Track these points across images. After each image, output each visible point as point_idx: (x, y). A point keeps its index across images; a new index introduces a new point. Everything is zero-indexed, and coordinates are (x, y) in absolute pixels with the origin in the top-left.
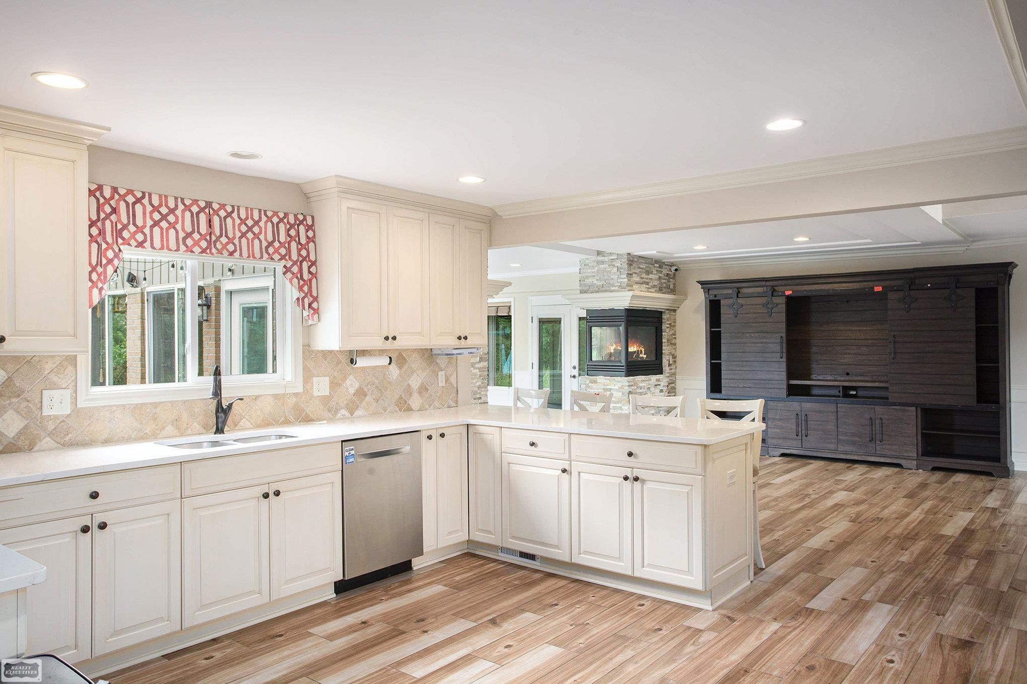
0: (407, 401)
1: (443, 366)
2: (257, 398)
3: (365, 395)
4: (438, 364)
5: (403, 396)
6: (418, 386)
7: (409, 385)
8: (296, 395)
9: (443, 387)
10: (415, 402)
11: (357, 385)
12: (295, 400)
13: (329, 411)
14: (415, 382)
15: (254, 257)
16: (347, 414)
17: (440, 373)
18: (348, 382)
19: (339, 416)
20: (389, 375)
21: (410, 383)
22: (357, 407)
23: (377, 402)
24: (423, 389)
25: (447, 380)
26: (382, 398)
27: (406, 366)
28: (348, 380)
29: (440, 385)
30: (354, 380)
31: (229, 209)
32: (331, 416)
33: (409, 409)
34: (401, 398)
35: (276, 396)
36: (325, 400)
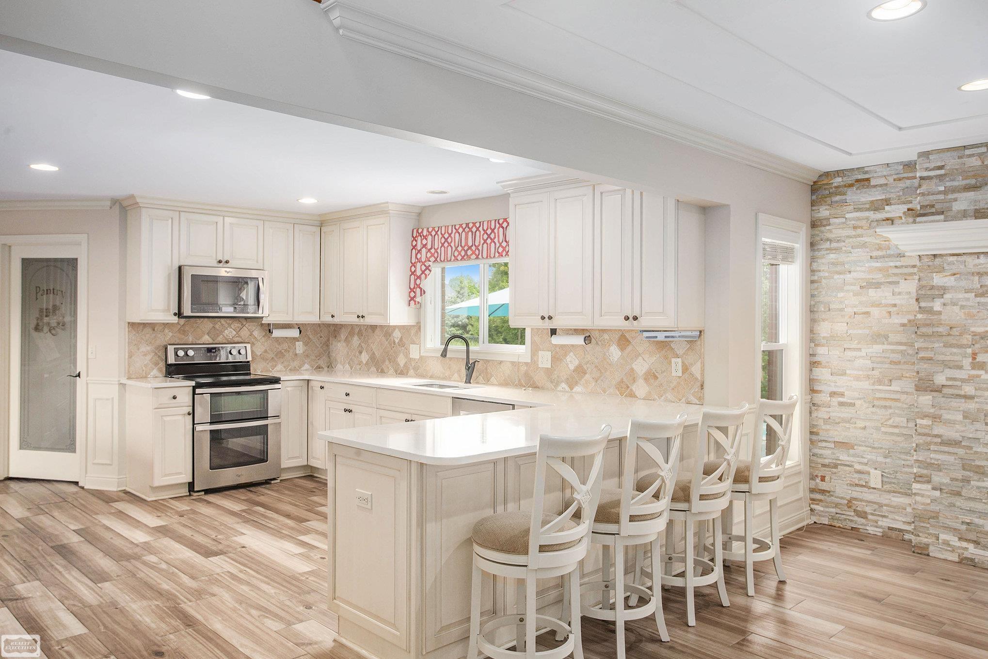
0: (629, 385)
1: (680, 352)
2: (501, 362)
3: (585, 373)
4: (673, 349)
5: (625, 380)
6: (643, 372)
7: (632, 370)
8: (526, 364)
9: (680, 377)
10: (641, 388)
11: (576, 363)
12: (525, 368)
13: (552, 382)
14: (641, 367)
15: (490, 257)
16: (567, 388)
17: (673, 360)
18: (568, 359)
19: (560, 388)
20: (610, 356)
21: (634, 366)
22: (576, 383)
23: (596, 381)
24: (651, 376)
25: (685, 369)
26: (602, 378)
27: (630, 348)
28: (568, 357)
29: (674, 374)
30: (574, 357)
31: (478, 225)
32: (553, 387)
33: (632, 395)
34: (622, 381)
35: (513, 363)
36: (549, 372)
